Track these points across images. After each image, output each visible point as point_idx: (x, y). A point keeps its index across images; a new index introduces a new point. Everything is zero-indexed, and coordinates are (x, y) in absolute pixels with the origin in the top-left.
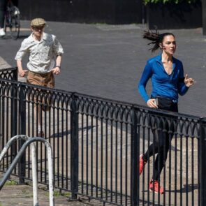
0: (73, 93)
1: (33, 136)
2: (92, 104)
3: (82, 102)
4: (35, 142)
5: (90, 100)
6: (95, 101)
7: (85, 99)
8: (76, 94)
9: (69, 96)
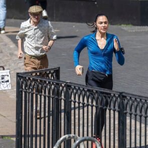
0: (121, 93)
1: (83, 136)
2: (141, 104)
3: (131, 102)
4: (86, 142)
5: (139, 100)
6: (143, 101)
7: (133, 99)
8: (124, 94)
9: (117, 96)
